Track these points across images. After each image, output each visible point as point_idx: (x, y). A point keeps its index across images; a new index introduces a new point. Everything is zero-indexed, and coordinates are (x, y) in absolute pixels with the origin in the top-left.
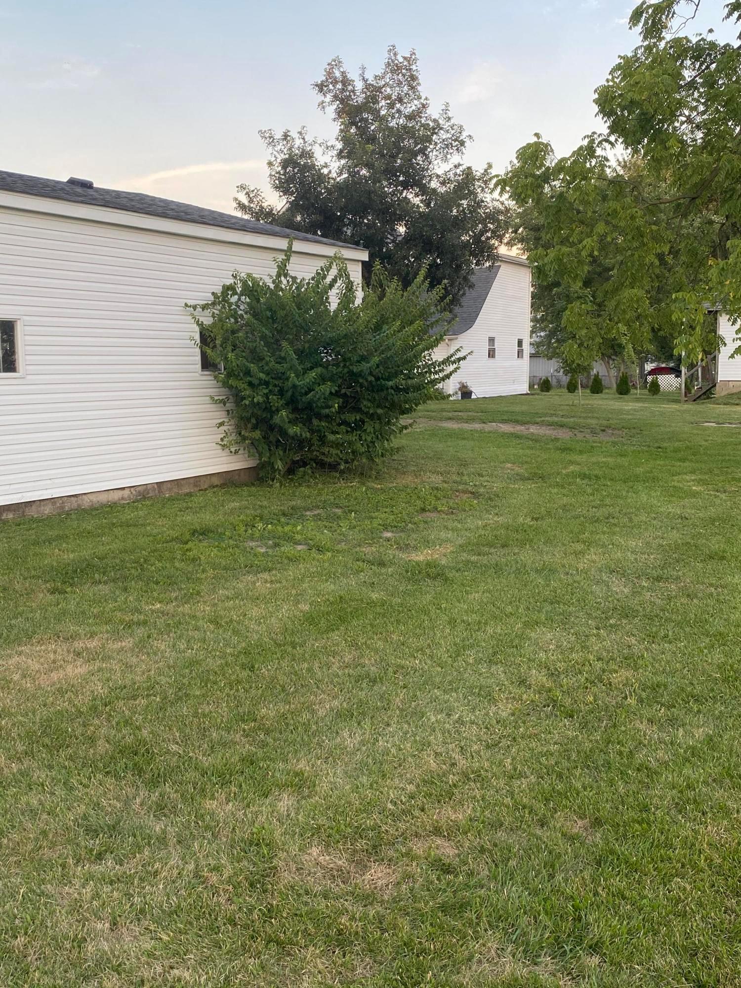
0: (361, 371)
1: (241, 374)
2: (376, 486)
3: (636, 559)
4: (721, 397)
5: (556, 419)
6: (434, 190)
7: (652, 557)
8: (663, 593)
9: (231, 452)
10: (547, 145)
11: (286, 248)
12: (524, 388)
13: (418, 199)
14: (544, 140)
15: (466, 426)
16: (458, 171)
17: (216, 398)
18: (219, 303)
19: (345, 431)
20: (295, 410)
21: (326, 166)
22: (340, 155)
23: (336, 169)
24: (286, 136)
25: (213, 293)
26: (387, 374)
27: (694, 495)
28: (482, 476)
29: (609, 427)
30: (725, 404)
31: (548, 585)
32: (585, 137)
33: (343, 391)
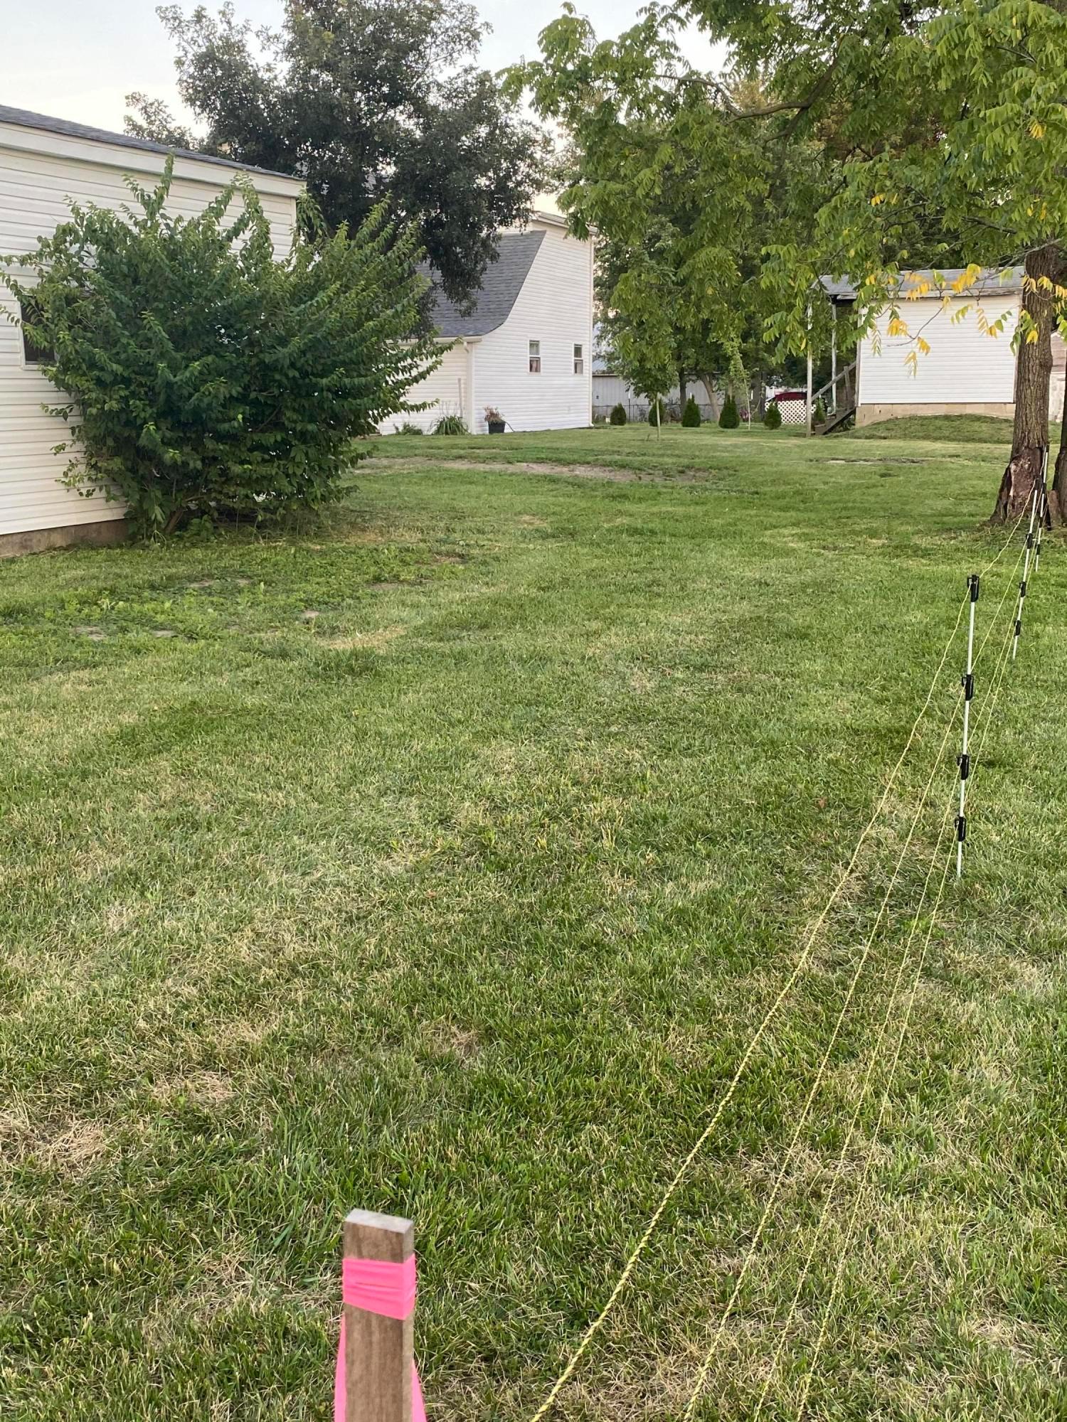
0: (277, 360)
1: (84, 367)
2: (312, 547)
3: (676, 641)
4: (862, 428)
5: (617, 457)
6: (435, 108)
7: (701, 638)
8: (702, 688)
9: (81, 494)
10: (583, 23)
11: (163, 171)
12: (586, 421)
13: (412, 122)
14: (578, 15)
15: (481, 467)
16: (469, 78)
17: (51, 408)
18: (51, 255)
19: (259, 459)
20: (178, 425)
21: (269, 69)
22: (289, 51)
23: (285, 72)
24: (199, 17)
25: (40, 239)
26: (320, 368)
27: (788, 553)
28: (484, 533)
29: (689, 467)
30: (867, 438)
31: (531, 680)
32: (641, 11)
33: (253, 395)
